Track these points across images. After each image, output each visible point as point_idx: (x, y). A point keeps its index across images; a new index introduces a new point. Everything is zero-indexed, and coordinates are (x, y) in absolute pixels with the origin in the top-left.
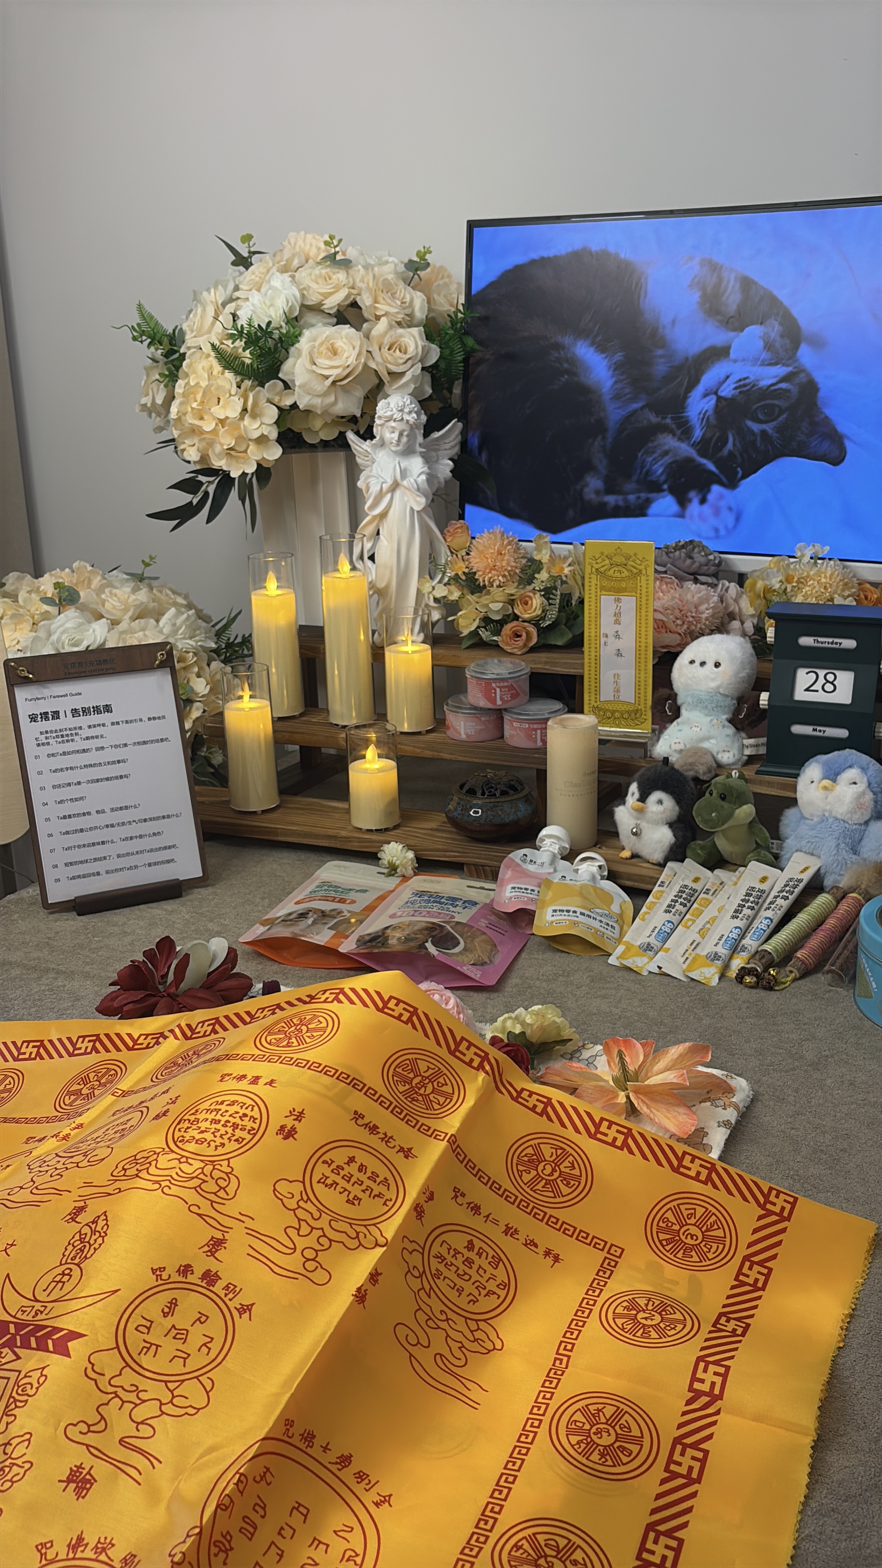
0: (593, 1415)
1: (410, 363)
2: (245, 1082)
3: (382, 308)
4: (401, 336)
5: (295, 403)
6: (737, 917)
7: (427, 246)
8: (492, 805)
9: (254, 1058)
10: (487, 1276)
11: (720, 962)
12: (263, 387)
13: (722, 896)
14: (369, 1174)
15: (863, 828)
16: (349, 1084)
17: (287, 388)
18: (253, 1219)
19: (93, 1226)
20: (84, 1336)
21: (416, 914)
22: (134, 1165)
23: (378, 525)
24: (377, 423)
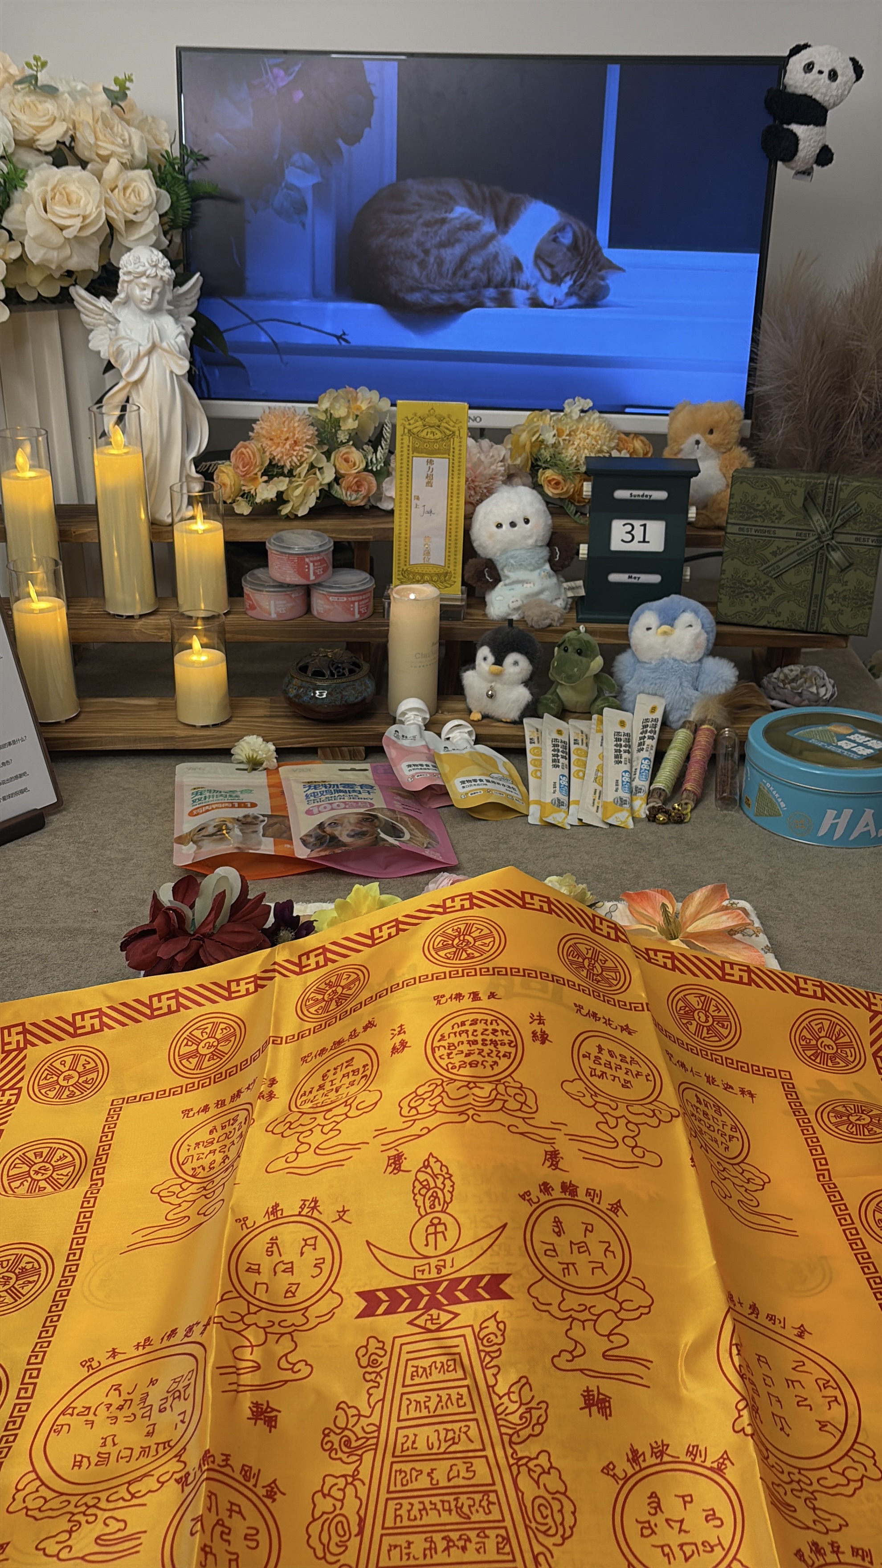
1: (147, 211)
2: (465, 1000)
3: (106, 147)
4: (132, 179)
5: (26, 255)
6: (621, 762)
7: (128, 74)
10: (721, 1124)
11: (627, 806)
14: (619, 1057)
15: (698, 665)
17: (11, 239)
18: (566, 1125)
19: (429, 1170)
20: (508, 1275)
21: (329, 807)
22: (421, 1101)
23: (130, 392)
24: (121, 280)
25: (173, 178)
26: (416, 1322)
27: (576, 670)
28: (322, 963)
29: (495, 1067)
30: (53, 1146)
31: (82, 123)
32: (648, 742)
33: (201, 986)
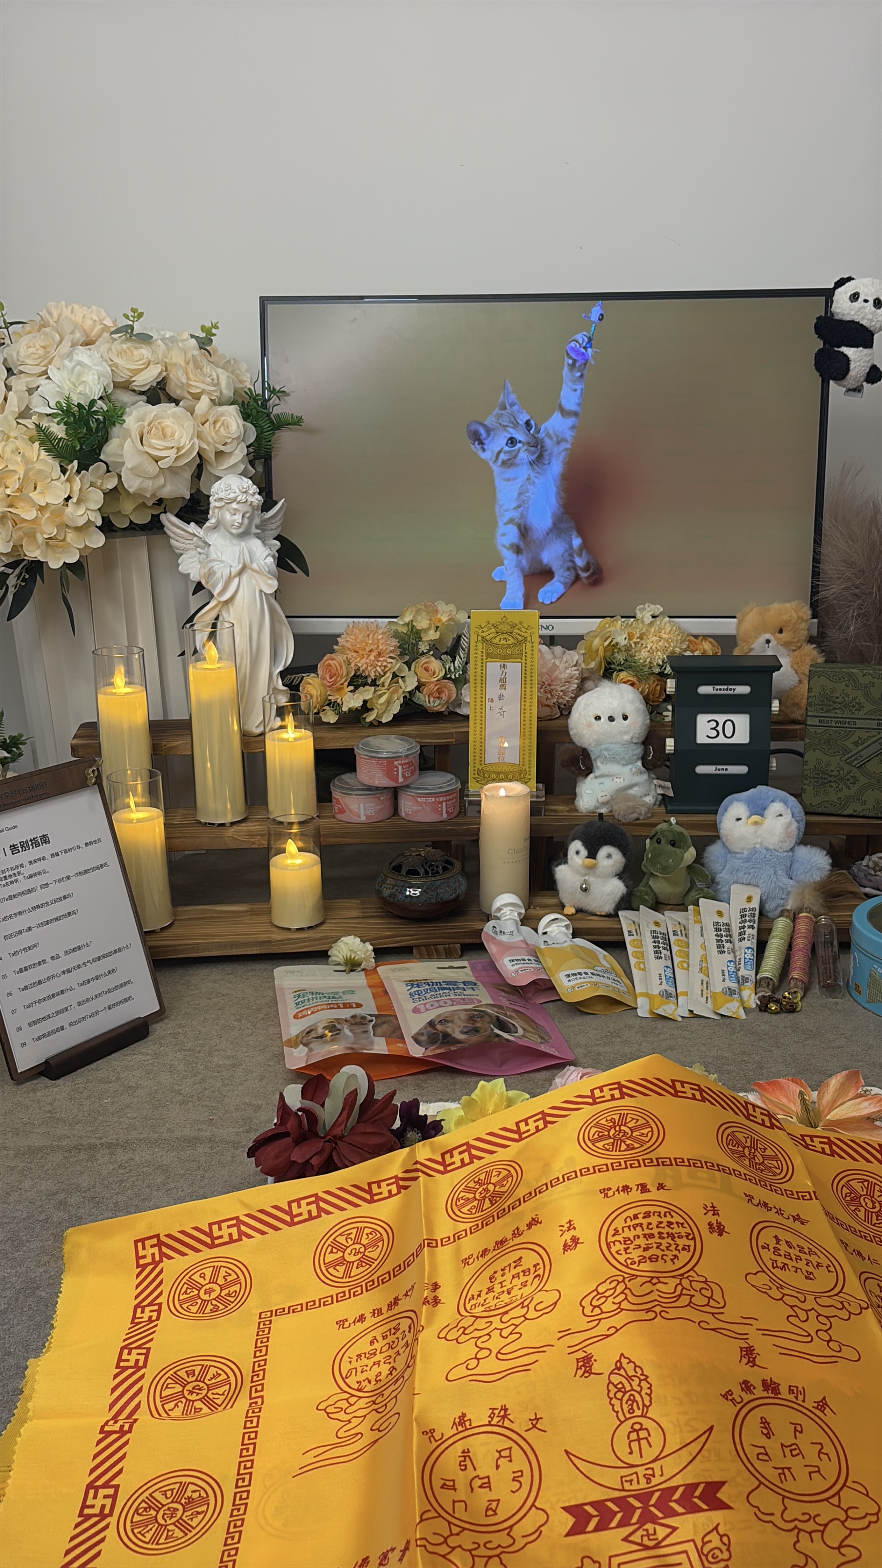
1: (235, 442)
2: (634, 1192)
4: (222, 415)
5: (123, 485)
7: (215, 322)
12: (87, 470)
14: (797, 1248)
15: (790, 854)
17: (108, 471)
19: (622, 1372)
20: (724, 1483)
21: (436, 1005)
22: (603, 1299)
23: (220, 611)
24: (212, 506)
25: (258, 412)
26: (631, 1538)
27: (671, 861)
28: (467, 1160)
29: (675, 1261)
30: (205, 1363)
31: (175, 365)
32: (749, 931)
33: (341, 1189)
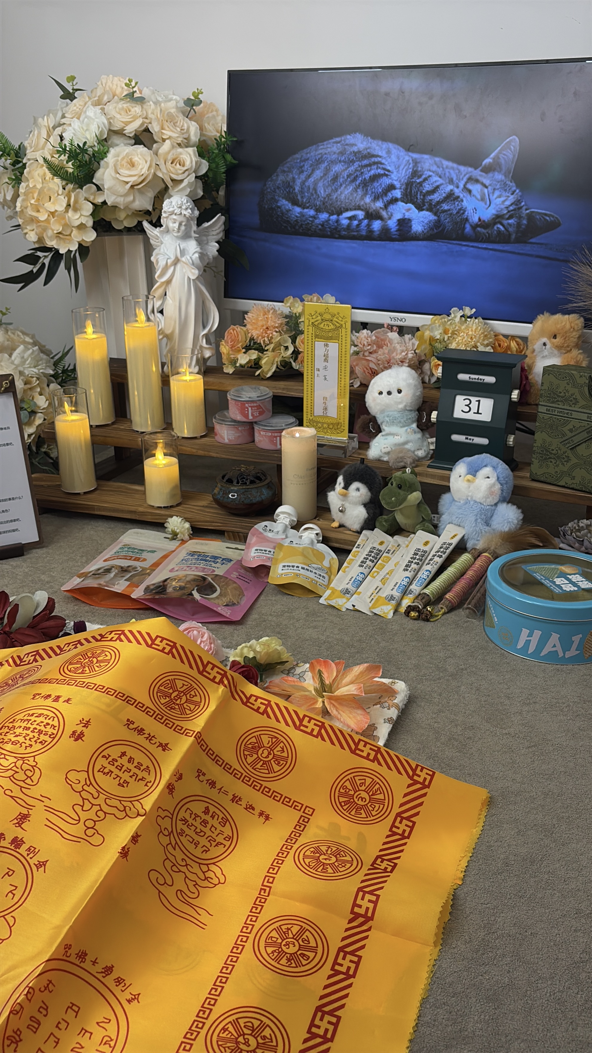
0: (284, 932)
1: (187, 173)
2: (50, 700)
3: (167, 133)
4: (181, 154)
5: (105, 201)
6: (407, 570)
7: (200, 89)
8: (244, 490)
9: (58, 682)
10: (216, 833)
11: (394, 602)
12: (82, 189)
13: (398, 554)
14: (135, 764)
15: (493, 508)
16: (124, 700)
17: (98, 190)
18: (50, 800)
23: (165, 289)
24: (163, 216)
28: (31, 661)
29: (28, 748)
31: (156, 119)
32: (438, 559)
